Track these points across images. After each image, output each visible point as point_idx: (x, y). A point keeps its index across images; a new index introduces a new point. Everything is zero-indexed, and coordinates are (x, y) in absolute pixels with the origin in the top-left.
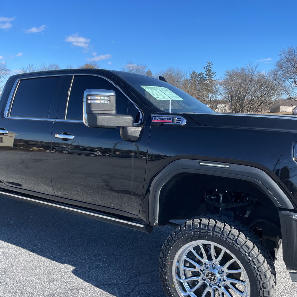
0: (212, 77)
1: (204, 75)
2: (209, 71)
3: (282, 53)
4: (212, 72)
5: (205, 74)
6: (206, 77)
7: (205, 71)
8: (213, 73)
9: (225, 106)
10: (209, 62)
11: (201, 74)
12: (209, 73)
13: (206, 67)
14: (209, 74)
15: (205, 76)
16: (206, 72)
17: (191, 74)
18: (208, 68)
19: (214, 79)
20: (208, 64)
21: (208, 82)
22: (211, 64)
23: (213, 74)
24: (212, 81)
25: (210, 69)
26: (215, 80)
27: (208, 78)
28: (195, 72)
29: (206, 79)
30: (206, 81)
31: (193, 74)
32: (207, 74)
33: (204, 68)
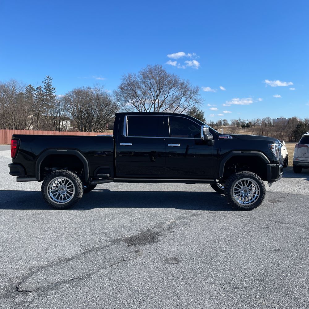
0: (53, 93)
1: (42, 89)
2: (49, 86)
3: (124, 78)
4: (51, 87)
5: (45, 89)
6: (46, 91)
7: (44, 86)
8: (53, 88)
9: (67, 123)
10: (49, 76)
11: (39, 88)
13: (45, 81)
14: (49, 88)
15: (44, 91)
16: (46, 87)
17: (26, 87)
18: (47, 82)
19: (54, 94)
20: (47, 79)
21: (48, 97)
22: (51, 79)
23: (52, 90)
24: (52, 96)
26: (56, 96)
27: (48, 92)
28: (30, 85)
29: (46, 93)
30: (46, 96)
31: (28, 87)
32: (46, 89)
33: (43, 82)
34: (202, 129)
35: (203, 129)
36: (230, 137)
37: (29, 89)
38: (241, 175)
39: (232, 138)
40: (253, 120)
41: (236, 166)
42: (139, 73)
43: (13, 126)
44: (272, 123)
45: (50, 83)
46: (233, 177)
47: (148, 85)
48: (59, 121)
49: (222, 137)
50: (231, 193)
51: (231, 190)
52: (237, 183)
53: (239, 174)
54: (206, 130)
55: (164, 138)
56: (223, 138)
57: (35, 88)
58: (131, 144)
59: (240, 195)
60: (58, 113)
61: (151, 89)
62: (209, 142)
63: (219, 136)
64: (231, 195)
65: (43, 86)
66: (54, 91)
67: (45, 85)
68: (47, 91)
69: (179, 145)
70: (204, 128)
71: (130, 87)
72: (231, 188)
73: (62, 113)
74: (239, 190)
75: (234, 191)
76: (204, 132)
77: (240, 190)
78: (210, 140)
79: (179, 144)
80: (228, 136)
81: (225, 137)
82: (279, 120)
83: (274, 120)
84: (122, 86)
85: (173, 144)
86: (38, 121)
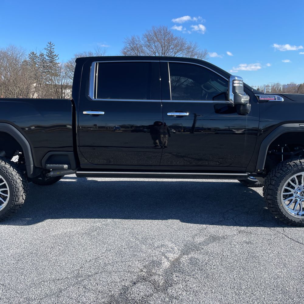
0: (55, 60)
1: (45, 56)
2: (51, 52)
4: (54, 54)
5: (47, 56)
6: (48, 58)
8: (55, 55)
10: (51, 43)
11: (42, 55)
12: (51, 54)
13: (47, 48)
15: (47, 58)
16: (48, 53)
18: (49, 49)
19: (57, 61)
20: (49, 45)
21: (51, 64)
22: (53, 45)
23: (55, 57)
24: (55, 64)
25: (52, 50)
26: (58, 63)
27: (51, 60)
28: (33, 52)
29: (49, 61)
30: (49, 63)
31: (31, 55)
32: (49, 56)
33: (45, 49)
34: (231, 84)
35: (233, 83)
36: (278, 98)
37: (32, 57)
38: (298, 166)
39: (283, 100)
40: (261, 86)
41: (283, 148)
42: (143, 35)
43: (15, 94)
44: (282, 89)
45: (53, 50)
46: (283, 171)
47: (152, 48)
48: (61, 89)
49: (266, 99)
50: (278, 198)
51: (279, 192)
52: (289, 180)
53: (294, 166)
54: (238, 85)
55: (161, 101)
56: (267, 101)
57: (38, 55)
58: (103, 113)
59: (292, 200)
60: (60, 81)
61: (155, 53)
62: (242, 108)
63: (259, 97)
64: (278, 201)
65: (45, 53)
66: (57, 58)
67: (48, 52)
68: (50, 58)
69: (188, 114)
70: (235, 80)
71: (133, 51)
72: (279, 188)
73: (63, 81)
74: (290, 191)
75: (282, 194)
76: (234, 88)
77: (293, 191)
78: (244, 105)
79: (186, 112)
80: (276, 97)
81: (272, 99)
82: (289, 85)
83: (284, 86)
84: (125, 51)
85: (176, 112)
86: (40, 89)
